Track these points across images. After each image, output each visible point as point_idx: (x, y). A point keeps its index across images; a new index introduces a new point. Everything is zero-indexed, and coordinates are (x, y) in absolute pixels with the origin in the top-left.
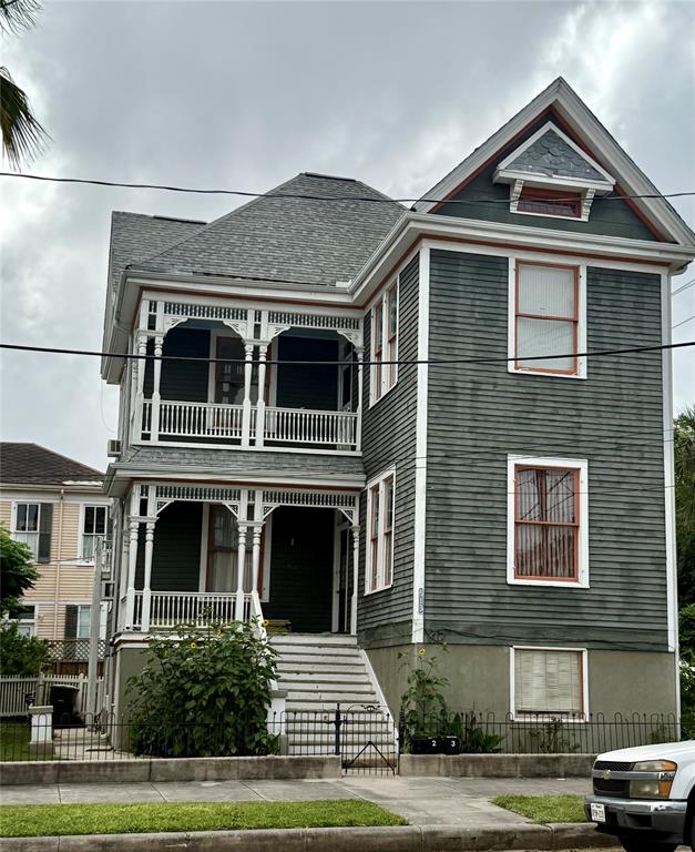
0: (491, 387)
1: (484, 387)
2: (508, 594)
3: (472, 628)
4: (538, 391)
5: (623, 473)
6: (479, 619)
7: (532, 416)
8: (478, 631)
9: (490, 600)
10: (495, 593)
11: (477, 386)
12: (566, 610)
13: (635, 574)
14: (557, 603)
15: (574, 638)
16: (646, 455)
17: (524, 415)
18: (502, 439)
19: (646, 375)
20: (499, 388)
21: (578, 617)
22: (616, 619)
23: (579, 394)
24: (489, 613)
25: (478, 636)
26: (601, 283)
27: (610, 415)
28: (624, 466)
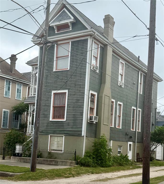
0: (50, 76)
1: (49, 76)
2: (50, 123)
3: (43, 131)
4: (59, 75)
5: (76, 92)
6: (44, 129)
7: (57, 81)
8: (44, 132)
9: (46, 124)
10: (47, 123)
11: (47, 76)
12: (61, 126)
13: (76, 117)
14: (59, 125)
15: (62, 133)
16: (81, 87)
17: (56, 81)
18: (51, 87)
19: (83, 66)
20: (52, 76)
21: (63, 128)
22: (71, 128)
23: (67, 74)
24: (46, 127)
25: (43, 133)
26: (74, 45)
27: (74, 78)
28: (76, 90)
